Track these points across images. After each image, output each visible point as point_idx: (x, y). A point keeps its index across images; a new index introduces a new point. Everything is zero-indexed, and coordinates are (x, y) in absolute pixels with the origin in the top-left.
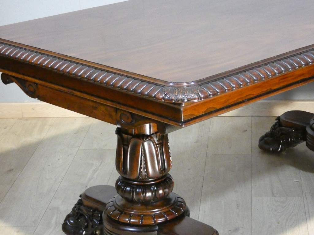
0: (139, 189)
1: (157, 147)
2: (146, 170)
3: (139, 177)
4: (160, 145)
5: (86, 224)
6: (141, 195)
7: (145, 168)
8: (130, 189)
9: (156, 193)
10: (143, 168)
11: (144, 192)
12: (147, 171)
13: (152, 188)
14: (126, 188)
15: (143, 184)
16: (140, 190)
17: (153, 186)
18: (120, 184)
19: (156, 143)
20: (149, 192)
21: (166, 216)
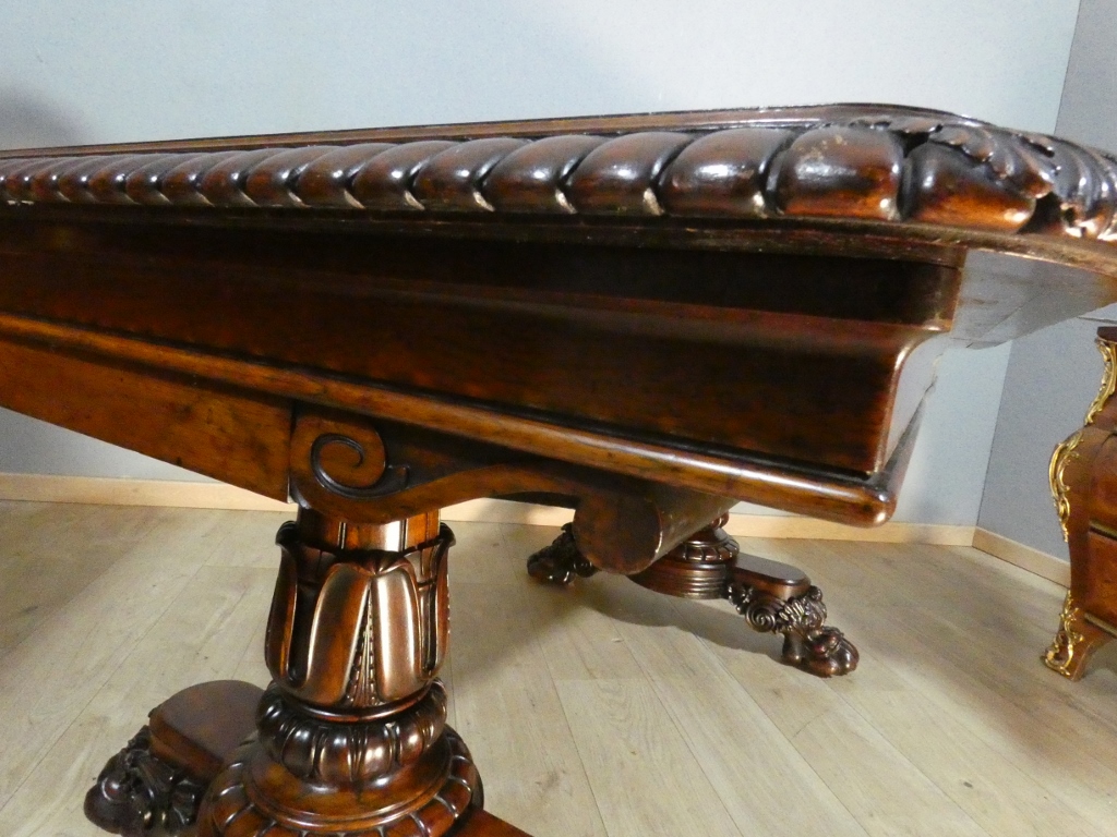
0: (342, 738)
1: (419, 594)
2: (375, 676)
3: (344, 699)
4: (426, 588)
5: (147, 816)
6: (346, 756)
7: (370, 668)
8: (311, 737)
9: (398, 747)
10: (363, 668)
11: (359, 748)
12: (378, 678)
13: (386, 733)
14: (295, 732)
15: (356, 719)
16: (345, 741)
17: (389, 725)
18: (276, 714)
19: (418, 580)
20: (374, 747)
21: (422, 825)
